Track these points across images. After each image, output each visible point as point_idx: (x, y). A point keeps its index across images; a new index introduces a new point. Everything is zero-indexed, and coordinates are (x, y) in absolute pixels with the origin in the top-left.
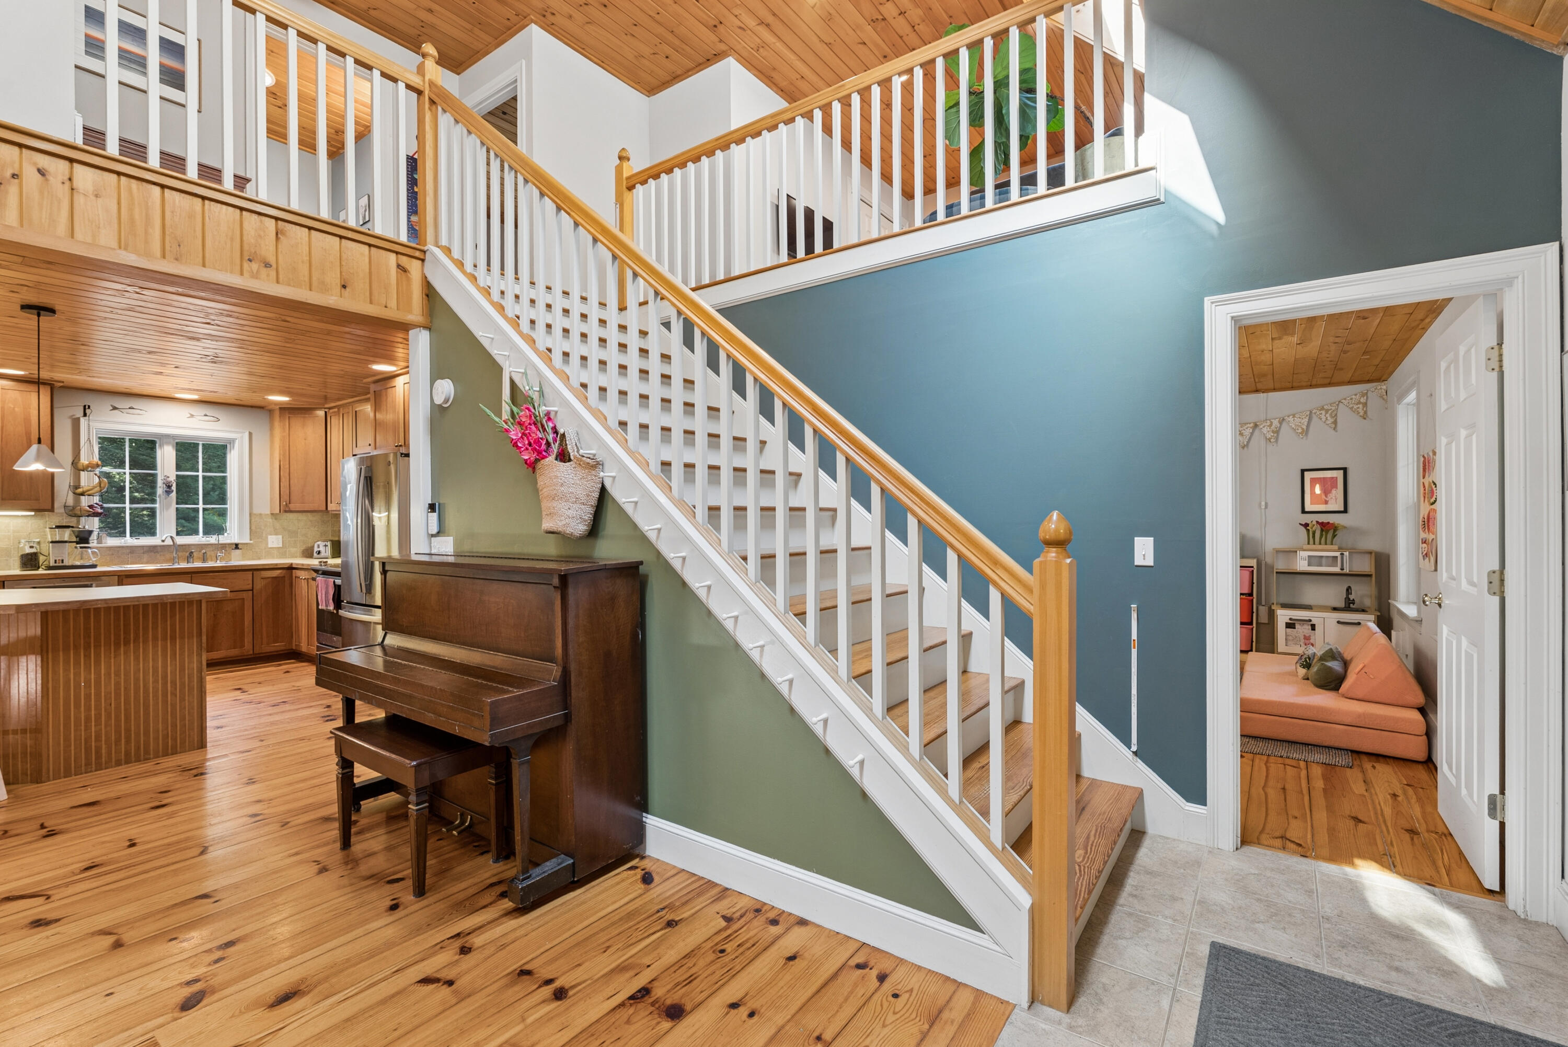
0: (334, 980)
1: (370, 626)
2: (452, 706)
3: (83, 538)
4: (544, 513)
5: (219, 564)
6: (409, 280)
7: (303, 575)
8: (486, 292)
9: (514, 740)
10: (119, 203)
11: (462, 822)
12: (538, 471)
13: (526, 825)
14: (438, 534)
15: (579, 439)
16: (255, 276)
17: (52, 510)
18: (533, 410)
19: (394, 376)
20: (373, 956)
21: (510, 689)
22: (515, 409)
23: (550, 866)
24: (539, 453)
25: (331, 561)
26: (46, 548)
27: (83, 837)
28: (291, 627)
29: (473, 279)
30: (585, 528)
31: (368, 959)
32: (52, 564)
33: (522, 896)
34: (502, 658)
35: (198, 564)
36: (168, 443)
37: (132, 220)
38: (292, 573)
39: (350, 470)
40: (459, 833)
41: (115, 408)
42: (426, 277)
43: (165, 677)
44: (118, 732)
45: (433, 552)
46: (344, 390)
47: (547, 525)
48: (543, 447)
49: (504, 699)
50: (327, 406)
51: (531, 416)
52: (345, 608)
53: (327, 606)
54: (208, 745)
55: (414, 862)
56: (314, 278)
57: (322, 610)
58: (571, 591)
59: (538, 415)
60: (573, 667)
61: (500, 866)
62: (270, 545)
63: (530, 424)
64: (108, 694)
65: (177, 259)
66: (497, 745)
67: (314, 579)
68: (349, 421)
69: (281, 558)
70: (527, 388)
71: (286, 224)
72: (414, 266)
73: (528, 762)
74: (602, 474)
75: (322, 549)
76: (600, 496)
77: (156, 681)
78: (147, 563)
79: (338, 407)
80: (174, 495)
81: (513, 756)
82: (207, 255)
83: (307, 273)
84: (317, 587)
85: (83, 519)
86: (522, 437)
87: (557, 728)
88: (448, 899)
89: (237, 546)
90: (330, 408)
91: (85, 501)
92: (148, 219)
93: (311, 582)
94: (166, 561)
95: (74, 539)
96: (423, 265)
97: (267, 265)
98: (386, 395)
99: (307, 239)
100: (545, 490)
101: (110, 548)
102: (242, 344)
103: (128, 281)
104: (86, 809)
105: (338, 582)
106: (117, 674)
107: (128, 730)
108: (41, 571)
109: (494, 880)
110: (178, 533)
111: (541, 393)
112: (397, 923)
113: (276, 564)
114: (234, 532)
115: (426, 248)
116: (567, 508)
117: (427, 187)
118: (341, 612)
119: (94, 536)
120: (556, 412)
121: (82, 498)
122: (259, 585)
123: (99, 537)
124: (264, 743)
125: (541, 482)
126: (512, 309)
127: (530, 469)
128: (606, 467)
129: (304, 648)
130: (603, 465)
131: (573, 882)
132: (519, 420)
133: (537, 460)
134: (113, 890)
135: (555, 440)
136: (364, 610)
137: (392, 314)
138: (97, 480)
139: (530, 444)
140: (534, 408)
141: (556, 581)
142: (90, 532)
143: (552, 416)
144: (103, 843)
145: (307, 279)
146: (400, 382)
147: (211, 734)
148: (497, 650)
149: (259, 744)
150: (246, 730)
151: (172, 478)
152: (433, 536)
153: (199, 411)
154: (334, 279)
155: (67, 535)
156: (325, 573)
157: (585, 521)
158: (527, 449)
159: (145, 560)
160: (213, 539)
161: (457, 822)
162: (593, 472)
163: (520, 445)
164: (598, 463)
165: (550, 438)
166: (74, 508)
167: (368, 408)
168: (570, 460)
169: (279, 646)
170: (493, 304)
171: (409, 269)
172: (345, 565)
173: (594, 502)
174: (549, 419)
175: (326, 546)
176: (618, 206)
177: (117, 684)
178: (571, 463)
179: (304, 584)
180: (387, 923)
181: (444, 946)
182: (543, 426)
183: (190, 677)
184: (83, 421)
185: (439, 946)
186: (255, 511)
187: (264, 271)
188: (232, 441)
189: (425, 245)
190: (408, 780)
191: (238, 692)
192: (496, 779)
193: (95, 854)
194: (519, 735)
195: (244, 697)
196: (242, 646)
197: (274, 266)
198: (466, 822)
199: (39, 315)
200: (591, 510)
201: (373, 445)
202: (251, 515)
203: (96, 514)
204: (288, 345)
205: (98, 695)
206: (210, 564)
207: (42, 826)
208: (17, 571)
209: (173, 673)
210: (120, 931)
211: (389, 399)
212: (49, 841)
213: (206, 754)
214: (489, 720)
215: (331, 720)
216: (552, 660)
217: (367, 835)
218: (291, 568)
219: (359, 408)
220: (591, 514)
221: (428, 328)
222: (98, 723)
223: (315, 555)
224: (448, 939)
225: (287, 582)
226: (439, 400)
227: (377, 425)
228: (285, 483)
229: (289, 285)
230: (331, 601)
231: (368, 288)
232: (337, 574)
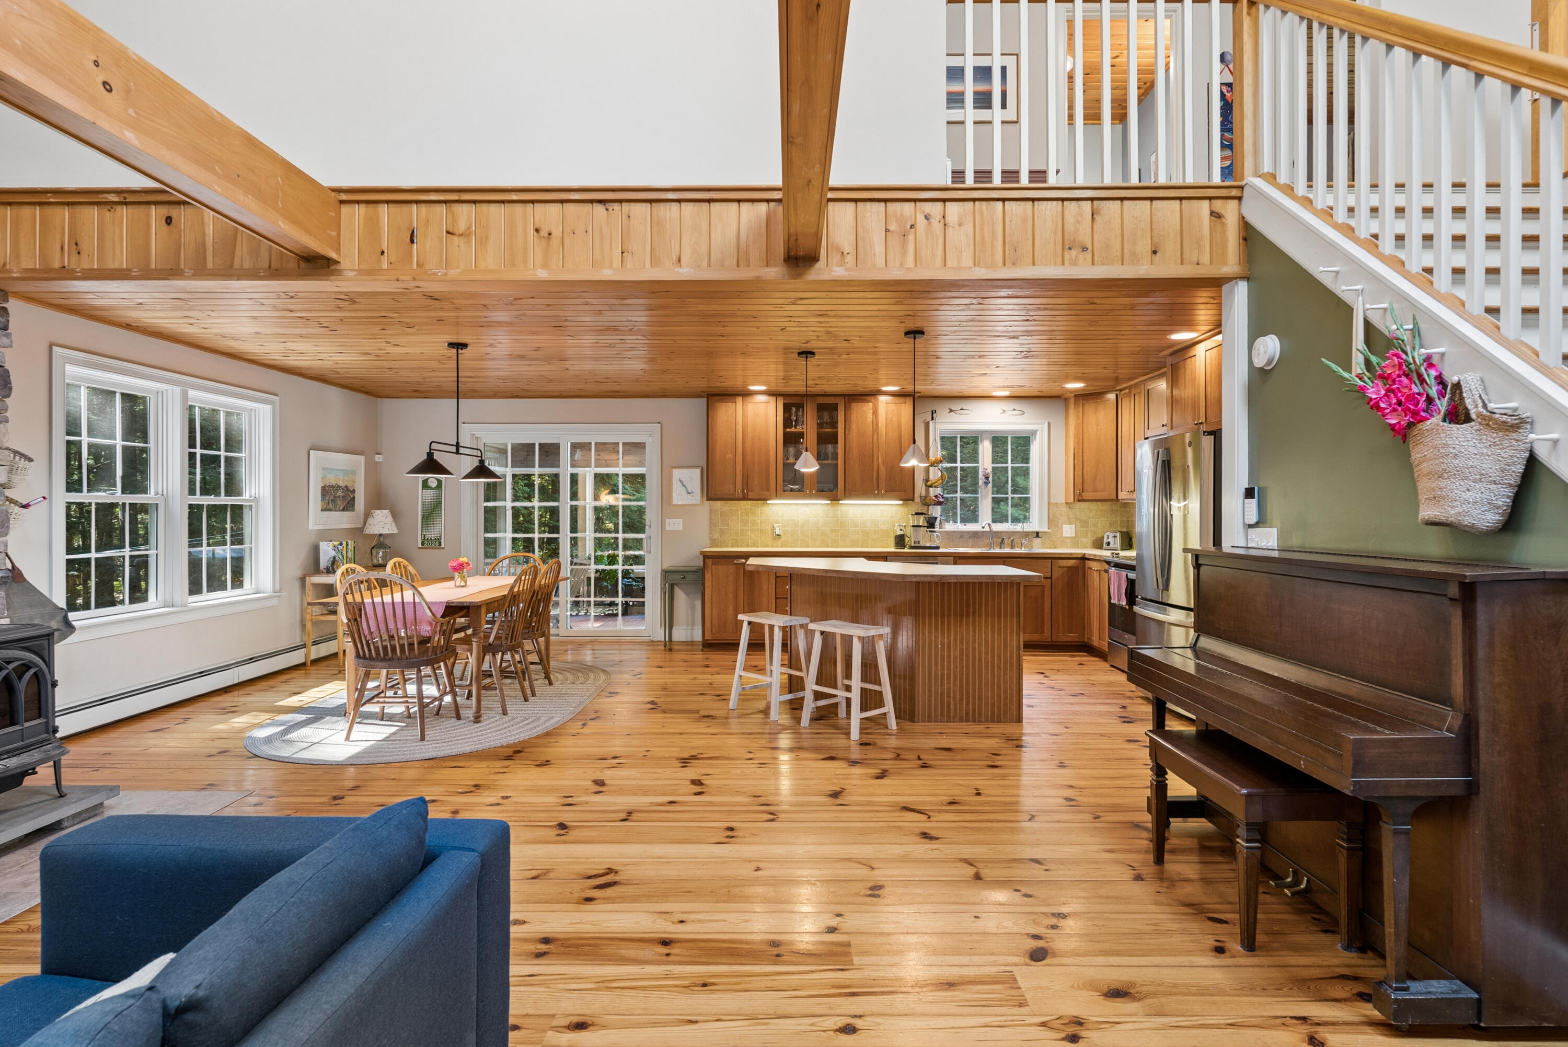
0: (1163, 1000)
1: (1164, 627)
2: (1295, 734)
3: (931, 523)
4: (1422, 497)
5: (1023, 551)
6: (1223, 225)
7: (1095, 566)
8: (1328, 214)
9: (1385, 798)
10: (974, 226)
11: (1296, 882)
12: (1411, 442)
13: (1403, 916)
14: (1256, 525)
15: (1485, 389)
16: (1074, 263)
17: (913, 500)
18: (1404, 356)
19: (1194, 344)
20: (1202, 995)
21: (1379, 729)
22: (1374, 359)
23: (1438, 988)
24: (1415, 414)
25: (1123, 553)
26: (909, 531)
27: (945, 775)
28: (1084, 619)
29: (1307, 202)
30: (1498, 517)
31: (1194, 995)
32: (913, 544)
33: (1395, 1010)
34: (1359, 686)
35: (1007, 550)
36: (986, 438)
37: (983, 238)
38: (1084, 564)
39: (1145, 455)
40: (1293, 894)
41: (951, 411)
42: (1243, 218)
43: (993, 651)
44: (961, 692)
45: (1249, 545)
46: (1137, 368)
47: (1427, 512)
48: (1422, 404)
49: (1373, 740)
50: (1118, 388)
51: (1400, 365)
52: (1139, 604)
53: (1119, 600)
54: (1024, 721)
55: (1242, 905)
56: (1126, 251)
57: (1114, 605)
58: (1480, 606)
59: (1411, 361)
60: (1483, 717)
61: (1352, 957)
62: (1065, 535)
63: (1399, 376)
64: (955, 657)
65: (1014, 264)
66: (1362, 798)
67: (1106, 571)
68: (1141, 402)
69: (1073, 548)
70: (1395, 327)
71: (1101, 202)
72: (1230, 210)
73: (1407, 832)
74: (1532, 436)
75: (1111, 540)
76: (1525, 470)
77: (987, 653)
78: (972, 547)
79: (1130, 388)
80: (990, 485)
81: (1384, 818)
82: (1036, 254)
83: (1118, 246)
84: (1109, 580)
85: (931, 507)
86: (1386, 395)
87: (1452, 799)
88: (1286, 969)
89: (1037, 534)
90: (1121, 390)
91: (933, 492)
92: (994, 232)
93: (1105, 575)
94: (985, 546)
95: (926, 524)
96: (1240, 204)
97: (1084, 249)
98: (1184, 367)
99: (1119, 212)
100: (1424, 465)
101: (948, 532)
102: (1050, 335)
103: (974, 295)
104: (944, 753)
105: (1132, 575)
106: (962, 642)
107: (968, 692)
108: (906, 550)
109: (1346, 971)
110: (994, 521)
111: (1416, 332)
112: (1224, 969)
113: (1071, 554)
114: (1036, 522)
115: (1243, 183)
116: (1464, 489)
117: (1245, 109)
118: (1136, 609)
119: (937, 523)
120: (1442, 355)
121: (931, 489)
122: (1057, 573)
123: (941, 523)
124: (1069, 731)
125: (1416, 455)
126: (1365, 226)
127: (1399, 437)
128: (1538, 426)
129: (1095, 642)
130: (1532, 423)
131: (1477, 1027)
132: (1380, 372)
133: (1410, 425)
134: (971, 828)
135: (1442, 394)
136: (1159, 608)
137: (1207, 270)
138: (940, 474)
139: (1399, 403)
140: (1406, 354)
141: (1454, 590)
142: (936, 518)
143: (1435, 361)
144: (959, 785)
145: (1119, 254)
146: (1200, 350)
147: (1026, 711)
148: (1352, 675)
149: (1065, 730)
150: (1052, 714)
151: (990, 470)
152: (1250, 526)
153: (1008, 406)
154: (1144, 247)
155: (921, 521)
156: (1118, 566)
157: (1498, 507)
158: (1395, 410)
159: (970, 544)
160: (1018, 527)
161: (1289, 880)
162: (1514, 435)
163: (1382, 405)
164: (1523, 421)
165: (1433, 392)
166: (926, 497)
167: (1162, 385)
168: (1468, 419)
169: (1072, 637)
170: (1338, 227)
171: (1223, 213)
172: (1139, 558)
173: (1515, 480)
174: (1431, 366)
175: (1115, 537)
176: (1537, 27)
177: (961, 650)
178: (1473, 424)
179: (1096, 576)
180: (1212, 964)
181: (1287, 1023)
182: (1420, 376)
183: (1011, 654)
184: (931, 423)
185: (1279, 1021)
186: (1053, 501)
187: (1082, 256)
188: (1034, 433)
189: (1242, 179)
190: (1238, 811)
191: (1042, 676)
192: (1348, 841)
193: (956, 793)
194: (1394, 792)
195: (1046, 681)
196: (1042, 632)
197: (1090, 248)
198: (1301, 884)
199: (915, 338)
200: (1510, 492)
201: (1169, 425)
202: (1049, 503)
203: (940, 503)
204: (1092, 328)
205: (949, 657)
206: (1017, 551)
207: (919, 758)
208: (892, 549)
209: (999, 647)
210: (979, 865)
211: (1188, 372)
212: (924, 771)
213: (1022, 729)
214: (1351, 762)
215: (1128, 722)
216: (1446, 701)
217: (1180, 857)
218: (1084, 559)
219: (1151, 385)
220: (1508, 497)
221: (1247, 279)
222: (949, 683)
223: (1105, 546)
224: (1291, 1017)
225: (1081, 572)
226: (1259, 362)
227: (1173, 403)
228: (1079, 472)
229: (1103, 264)
230: (1123, 596)
231: (1179, 248)
232: (1132, 568)
